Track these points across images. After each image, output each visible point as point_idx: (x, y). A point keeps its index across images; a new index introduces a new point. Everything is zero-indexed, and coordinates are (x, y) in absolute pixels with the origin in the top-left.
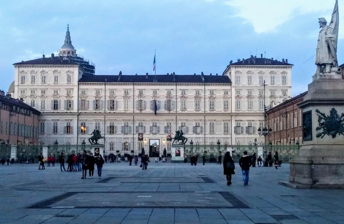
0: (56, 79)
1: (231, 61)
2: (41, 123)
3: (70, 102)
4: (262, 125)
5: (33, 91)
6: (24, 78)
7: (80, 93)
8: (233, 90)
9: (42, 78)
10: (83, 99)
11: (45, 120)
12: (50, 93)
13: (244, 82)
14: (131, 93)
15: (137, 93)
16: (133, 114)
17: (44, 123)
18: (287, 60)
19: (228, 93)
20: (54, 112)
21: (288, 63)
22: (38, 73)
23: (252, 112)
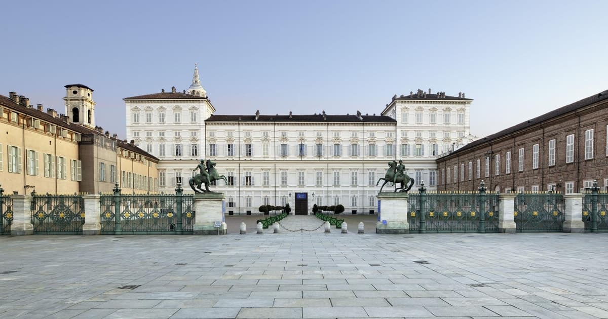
0: (177, 118)
1: (395, 96)
2: (161, 173)
3: (196, 147)
4: (434, 174)
5: (149, 133)
6: (138, 117)
7: (208, 135)
8: (398, 130)
9: (160, 116)
10: (212, 142)
11: (165, 169)
12: (170, 135)
13: (412, 121)
14: (271, 135)
15: (279, 135)
16: (275, 162)
17: (164, 173)
18: (463, 94)
19: (393, 134)
20: (177, 159)
21: (465, 97)
22: (155, 109)
23: (422, 159)
